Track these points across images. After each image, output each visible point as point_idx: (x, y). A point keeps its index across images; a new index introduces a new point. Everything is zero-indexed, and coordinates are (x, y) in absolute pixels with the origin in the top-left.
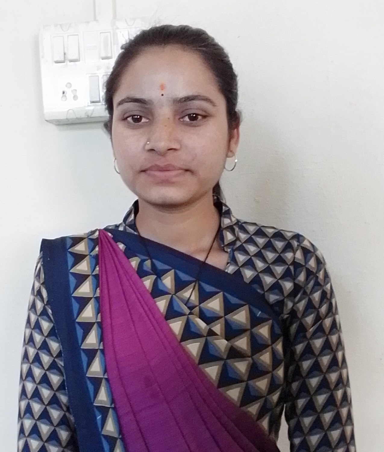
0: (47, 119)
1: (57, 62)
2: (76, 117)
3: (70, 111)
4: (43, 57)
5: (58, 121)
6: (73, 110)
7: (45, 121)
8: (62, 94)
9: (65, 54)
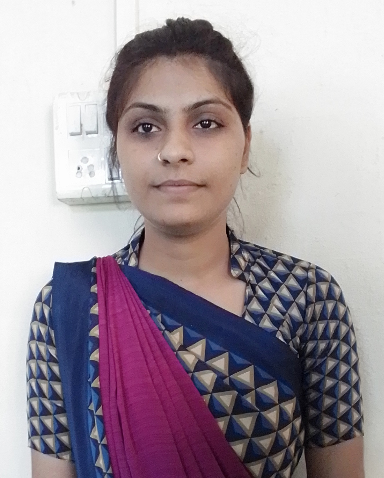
0: (59, 198)
1: (72, 134)
2: (91, 196)
3: (85, 189)
4: (57, 129)
5: (72, 200)
6: (89, 188)
7: (57, 200)
8: (76, 170)
9: (81, 125)
